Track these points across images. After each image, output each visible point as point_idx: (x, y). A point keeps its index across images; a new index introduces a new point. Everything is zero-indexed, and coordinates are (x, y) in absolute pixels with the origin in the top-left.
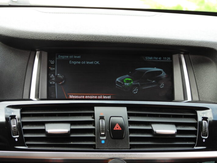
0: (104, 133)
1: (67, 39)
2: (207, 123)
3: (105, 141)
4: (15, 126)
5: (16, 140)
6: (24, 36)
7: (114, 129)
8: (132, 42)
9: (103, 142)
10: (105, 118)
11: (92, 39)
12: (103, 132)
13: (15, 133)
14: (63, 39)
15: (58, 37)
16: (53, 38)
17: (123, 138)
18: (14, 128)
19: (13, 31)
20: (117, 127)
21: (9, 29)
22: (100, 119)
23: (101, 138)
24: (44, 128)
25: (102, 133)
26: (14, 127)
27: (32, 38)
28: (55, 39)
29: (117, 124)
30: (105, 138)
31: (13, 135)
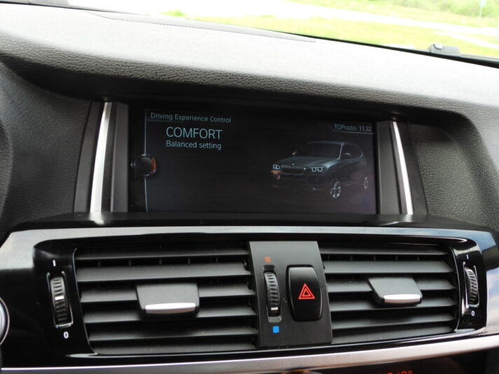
0: (276, 309)
1: (182, 80)
2: (474, 275)
3: (280, 329)
4: (62, 297)
5: (66, 335)
6: (81, 65)
7: (300, 298)
8: (317, 94)
9: (276, 330)
10: (275, 269)
11: (236, 83)
12: (274, 306)
13: (60, 317)
14: (171, 79)
15: (160, 74)
16: (149, 75)
17: (319, 318)
18: (58, 305)
19: (52, 52)
20: (306, 294)
21: (42, 47)
22: (264, 272)
23: (272, 320)
24: (135, 299)
25: (273, 309)
26: (60, 302)
27: (99, 72)
28: (153, 77)
29: (305, 285)
30: (279, 319)
31: (58, 323)
